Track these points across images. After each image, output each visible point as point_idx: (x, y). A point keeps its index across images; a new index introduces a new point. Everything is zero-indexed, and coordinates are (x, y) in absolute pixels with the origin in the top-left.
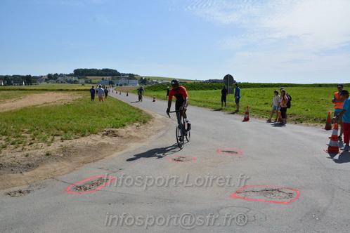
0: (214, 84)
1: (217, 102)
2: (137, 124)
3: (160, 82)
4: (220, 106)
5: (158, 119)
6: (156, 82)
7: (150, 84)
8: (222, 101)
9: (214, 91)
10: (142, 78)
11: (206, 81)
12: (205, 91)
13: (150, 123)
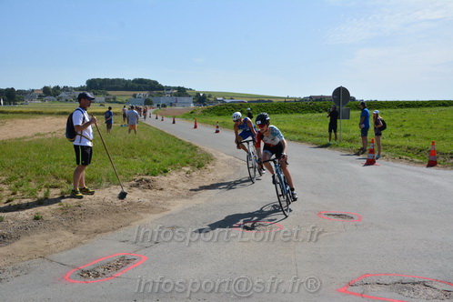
0: (318, 103)
1: (322, 133)
2: (187, 169)
3: (228, 101)
4: (326, 141)
5: (223, 161)
6: (222, 101)
7: (211, 103)
8: (330, 131)
9: (317, 115)
10: (198, 94)
11: (305, 99)
12: (302, 116)
13: (210, 167)
